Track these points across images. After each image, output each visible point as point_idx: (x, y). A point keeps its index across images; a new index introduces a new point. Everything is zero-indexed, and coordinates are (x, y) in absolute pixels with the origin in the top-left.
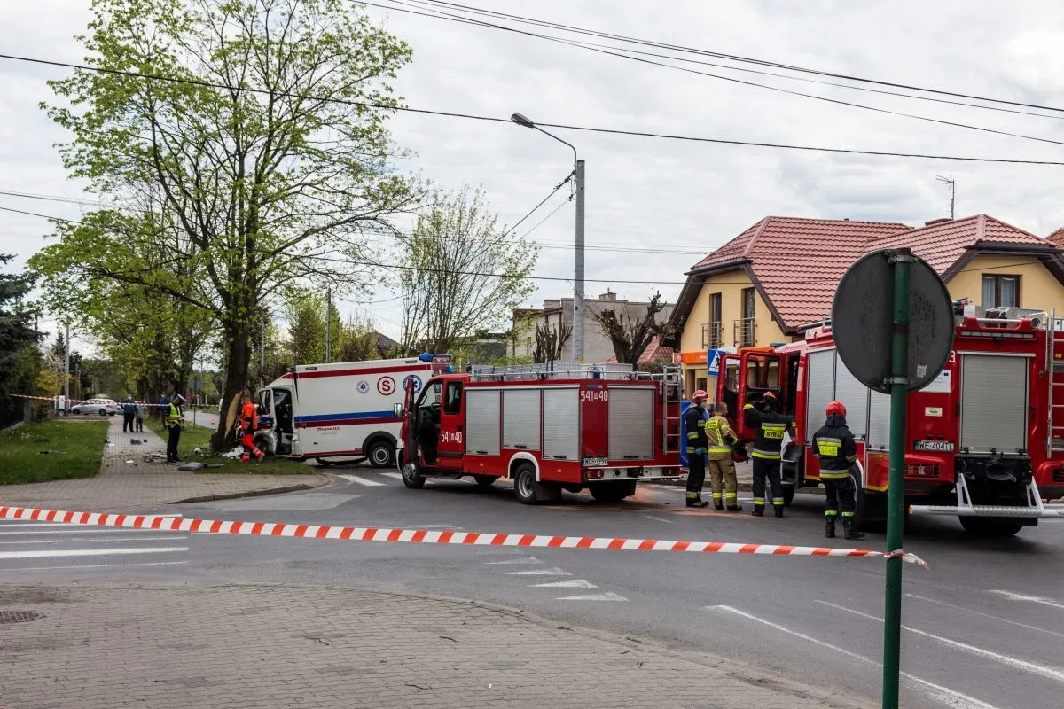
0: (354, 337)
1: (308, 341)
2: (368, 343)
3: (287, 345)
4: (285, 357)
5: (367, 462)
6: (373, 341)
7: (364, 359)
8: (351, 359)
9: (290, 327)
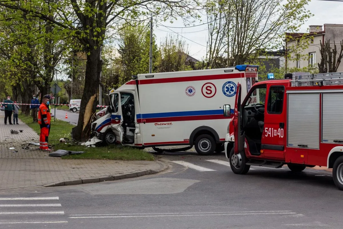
0: (169, 55)
1: (134, 58)
2: (180, 58)
3: (116, 61)
4: (117, 69)
5: (193, 150)
6: (184, 57)
7: (177, 70)
8: (167, 70)
9: (119, 48)
